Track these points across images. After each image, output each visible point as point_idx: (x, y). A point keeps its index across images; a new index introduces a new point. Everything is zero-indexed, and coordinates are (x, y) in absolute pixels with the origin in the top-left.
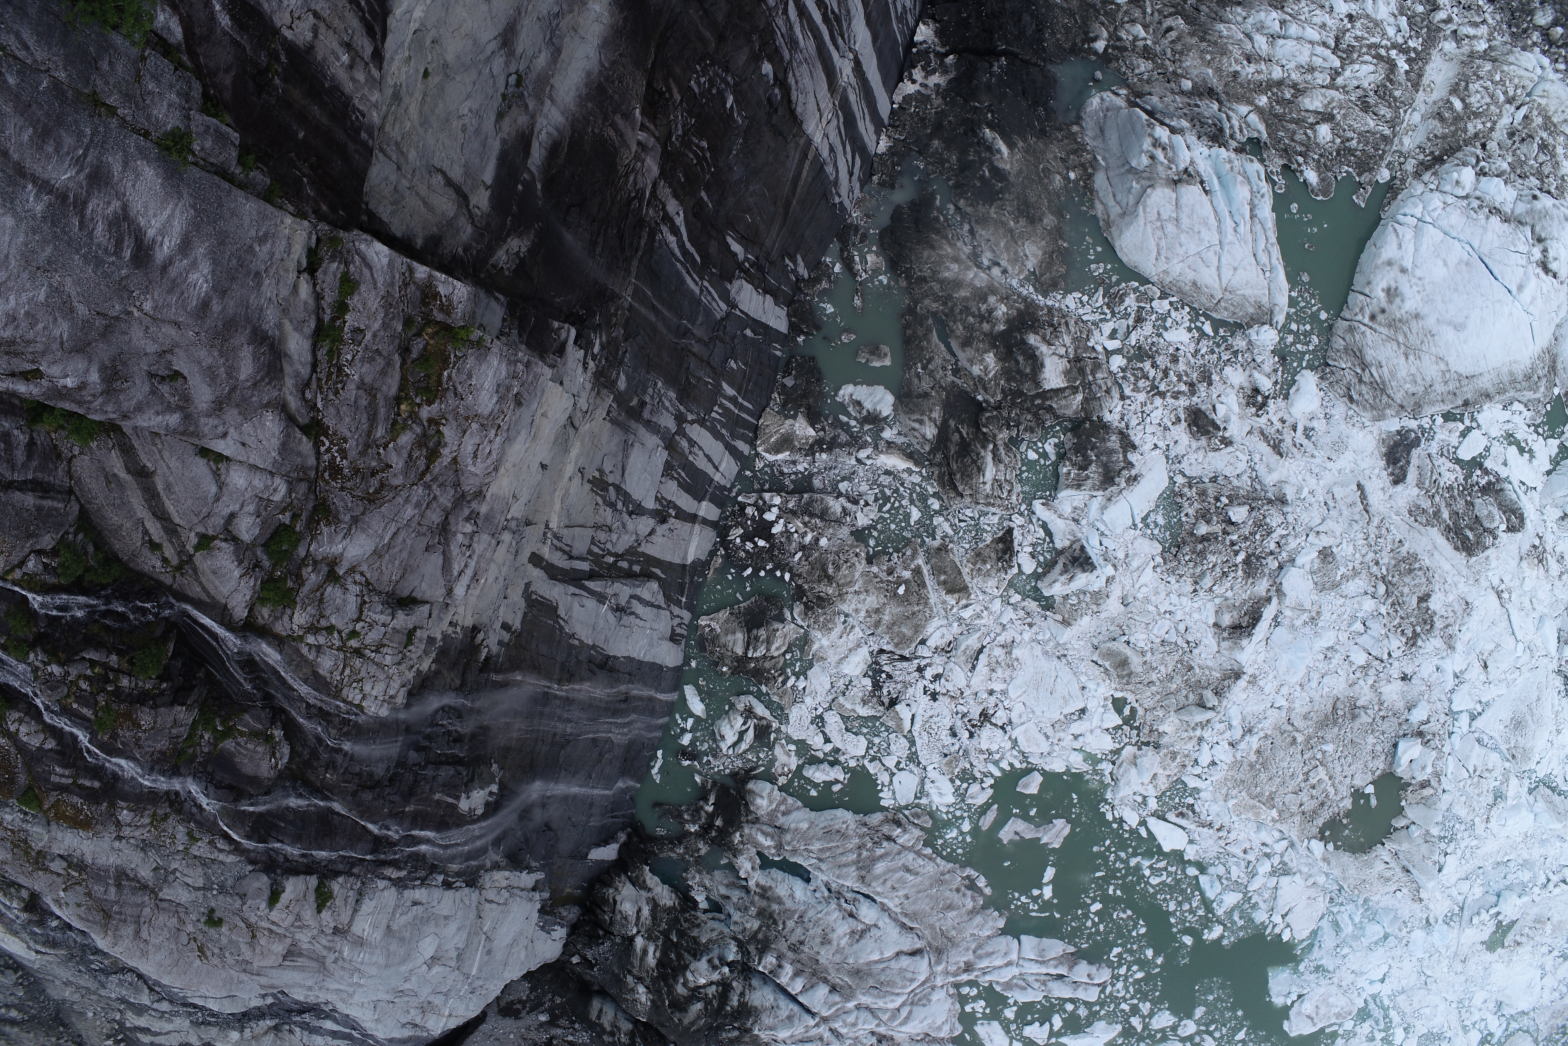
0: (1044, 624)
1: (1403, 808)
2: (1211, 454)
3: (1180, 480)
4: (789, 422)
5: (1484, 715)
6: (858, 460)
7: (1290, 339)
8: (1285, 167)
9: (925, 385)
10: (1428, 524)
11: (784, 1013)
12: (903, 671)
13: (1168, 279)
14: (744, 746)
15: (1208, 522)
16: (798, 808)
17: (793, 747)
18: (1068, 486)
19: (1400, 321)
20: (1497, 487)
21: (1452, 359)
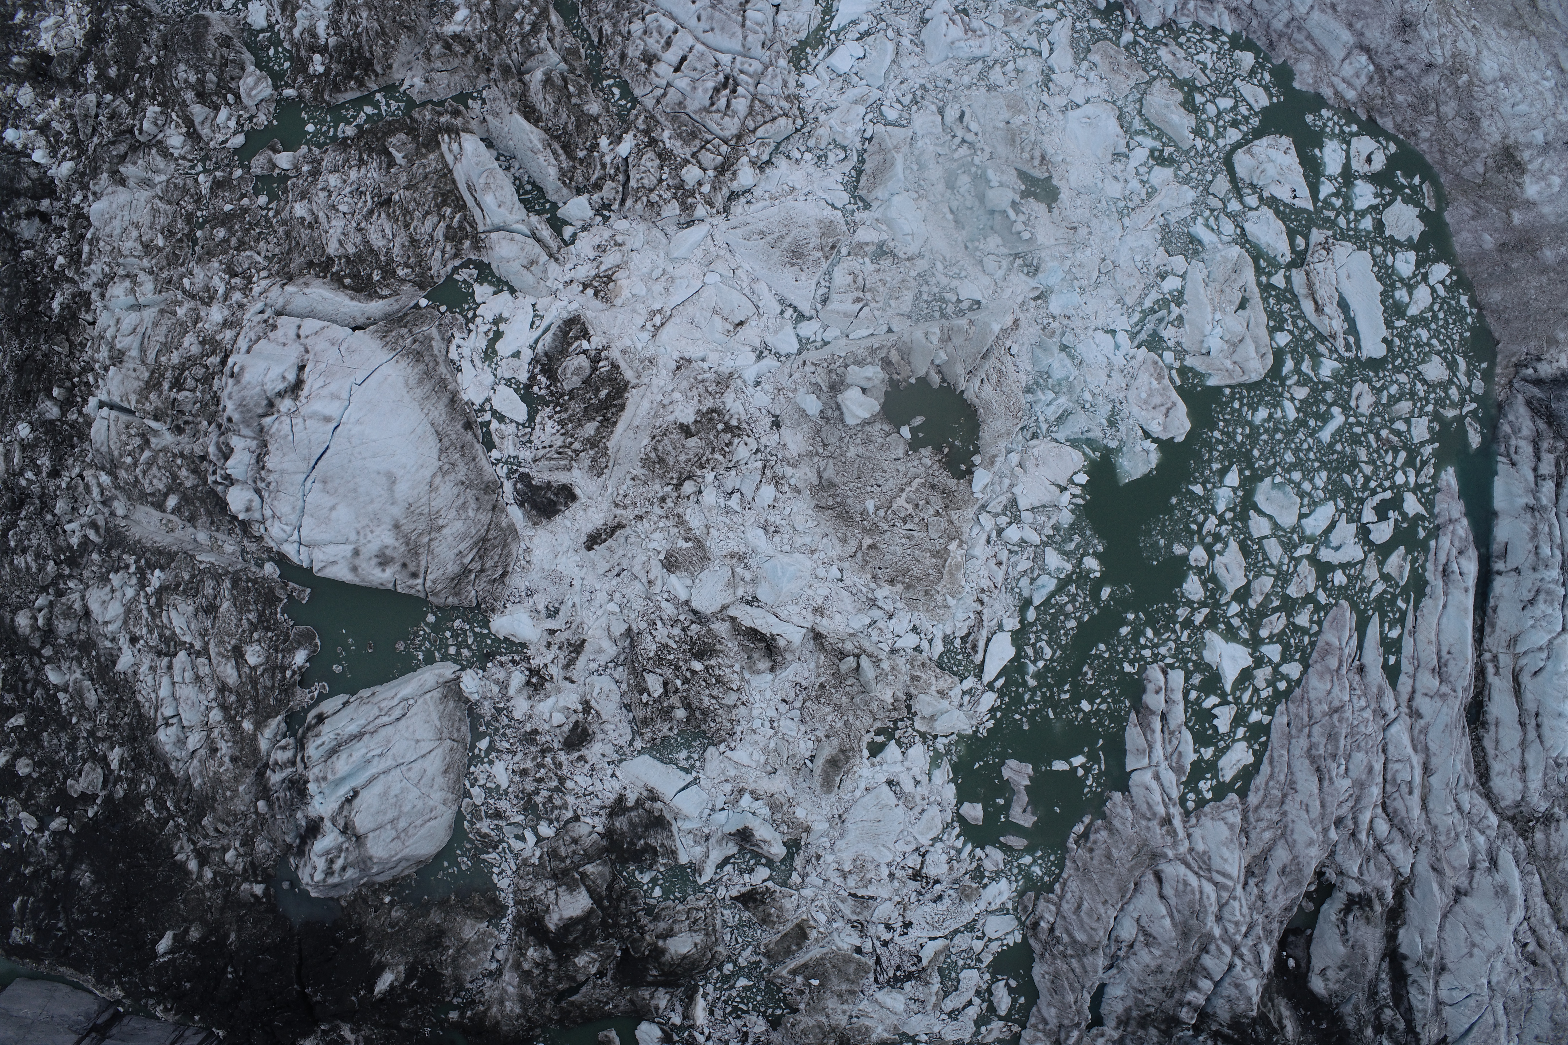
0: (814, 845)
1: (918, 380)
2: (604, 718)
3: (638, 744)
5: (795, 303)
6: (707, 1040)
7: (465, 652)
8: (302, 684)
9: (622, 1002)
10: (605, 454)
11: (1233, 992)
12: (890, 959)
13: (451, 796)
15: (673, 708)
16: (1039, 1011)
17: (983, 1029)
19: (407, 544)
20: (545, 360)
21: (427, 473)
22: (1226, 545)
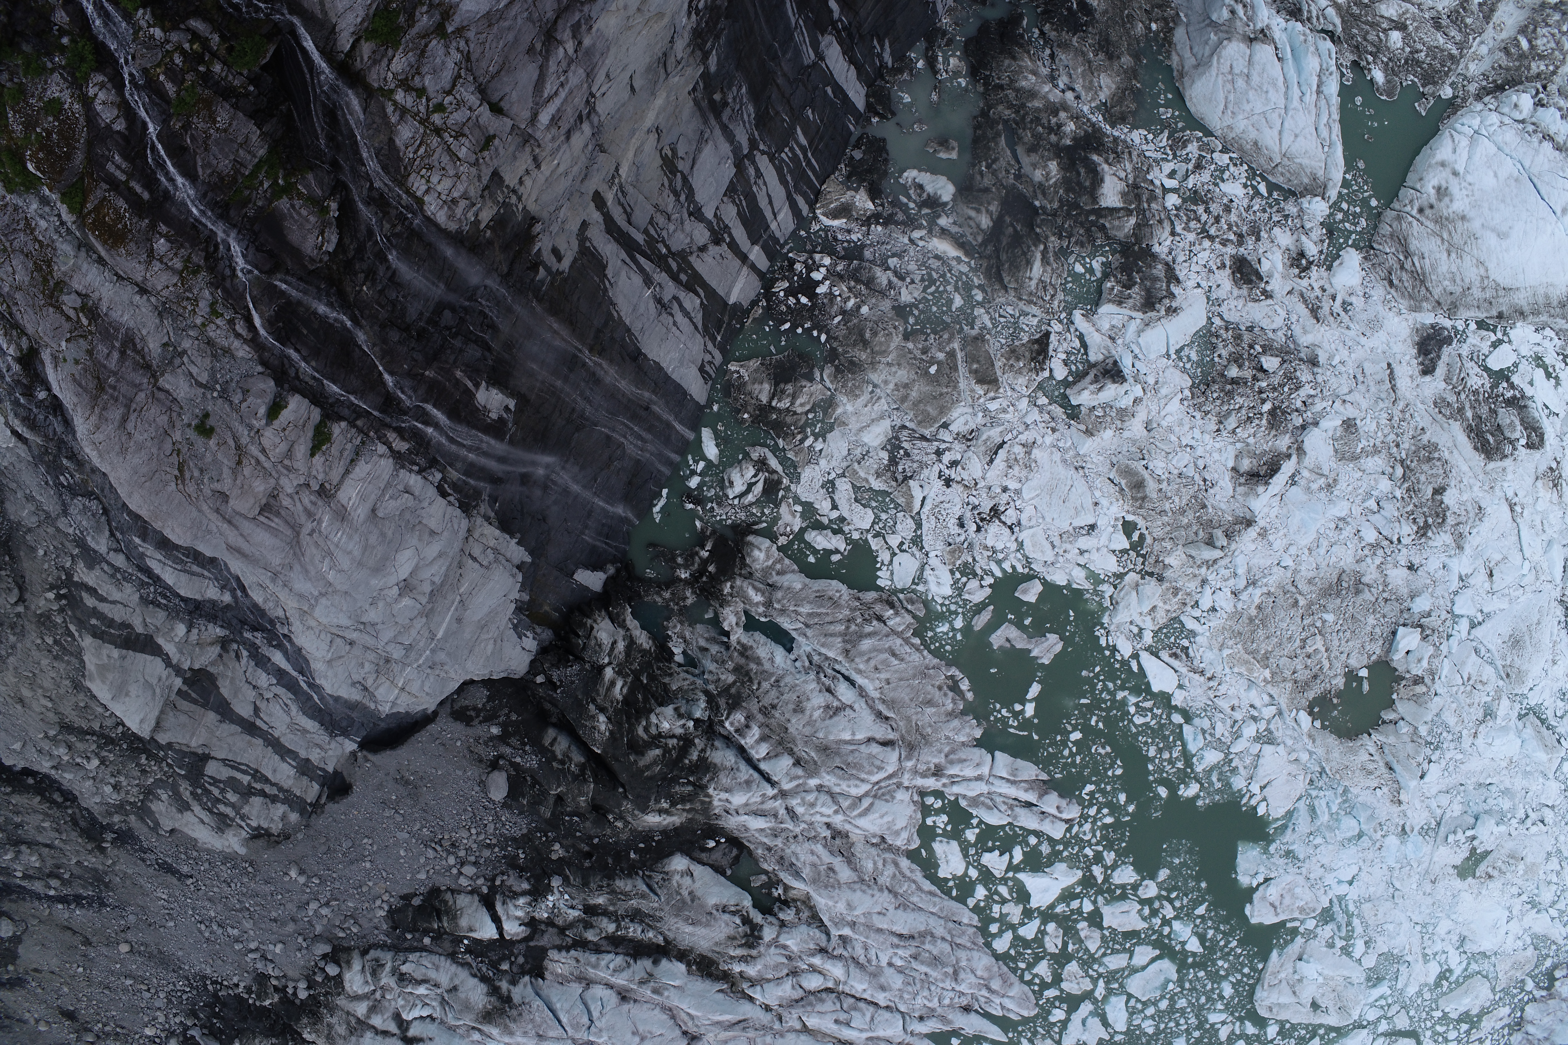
0: (1067, 432)
1: (1393, 701)
2: (1250, 304)
3: (1217, 321)
4: (850, 193)
5: (1484, 626)
6: (911, 240)
8: (1355, 63)
9: (987, 181)
10: (1451, 417)
11: (742, 777)
12: (921, 451)
13: (1231, 135)
14: (750, 498)
15: (1240, 367)
16: (793, 571)
17: (799, 508)
18: (1109, 301)
19: (1447, 219)
20: (1522, 402)
21: (1491, 266)
22: (1144, 919)
